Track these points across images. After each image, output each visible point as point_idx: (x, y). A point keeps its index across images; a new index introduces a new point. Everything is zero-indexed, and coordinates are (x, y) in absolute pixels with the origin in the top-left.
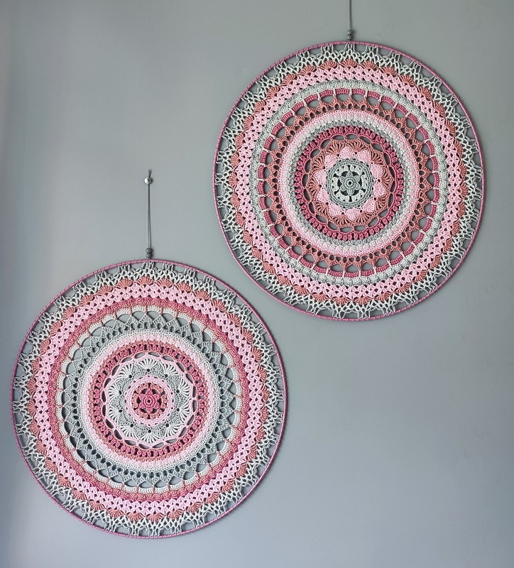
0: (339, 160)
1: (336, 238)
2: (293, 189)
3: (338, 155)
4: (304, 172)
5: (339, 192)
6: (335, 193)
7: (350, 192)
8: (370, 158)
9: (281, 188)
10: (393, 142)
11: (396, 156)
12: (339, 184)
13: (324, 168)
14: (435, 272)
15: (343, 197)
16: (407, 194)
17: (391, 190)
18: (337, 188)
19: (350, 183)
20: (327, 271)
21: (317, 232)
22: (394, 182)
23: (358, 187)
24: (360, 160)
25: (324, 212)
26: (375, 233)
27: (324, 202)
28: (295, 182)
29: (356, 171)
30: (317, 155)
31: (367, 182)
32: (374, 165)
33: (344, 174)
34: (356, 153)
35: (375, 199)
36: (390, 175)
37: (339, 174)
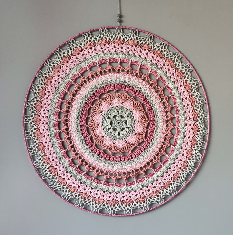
0: (111, 107)
1: (109, 160)
2: (79, 127)
3: (111, 104)
4: (87, 115)
5: (111, 129)
6: (109, 129)
7: (118, 129)
8: (132, 106)
9: (71, 126)
10: (148, 96)
11: (150, 105)
12: (111, 123)
13: (101, 112)
14: (175, 183)
15: (113, 132)
16: (158, 131)
17: (147, 128)
18: (109, 126)
19: (119, 123)
20: (103, 182)
21: (96, 156)
22: (149, 123)
23: (124, 126)
24: (126, 107)
25: (100, 142)
26: (136, 157)
27: (101, 135)
28: (80, 122)
29: (123, 115)
30: (97, 103)
31: (130, 122)
32: (135, 111)
33: (115, 117)
34: (123, 103)
35: (136, 134)
36: (146, 118)
37: (112, 117)
